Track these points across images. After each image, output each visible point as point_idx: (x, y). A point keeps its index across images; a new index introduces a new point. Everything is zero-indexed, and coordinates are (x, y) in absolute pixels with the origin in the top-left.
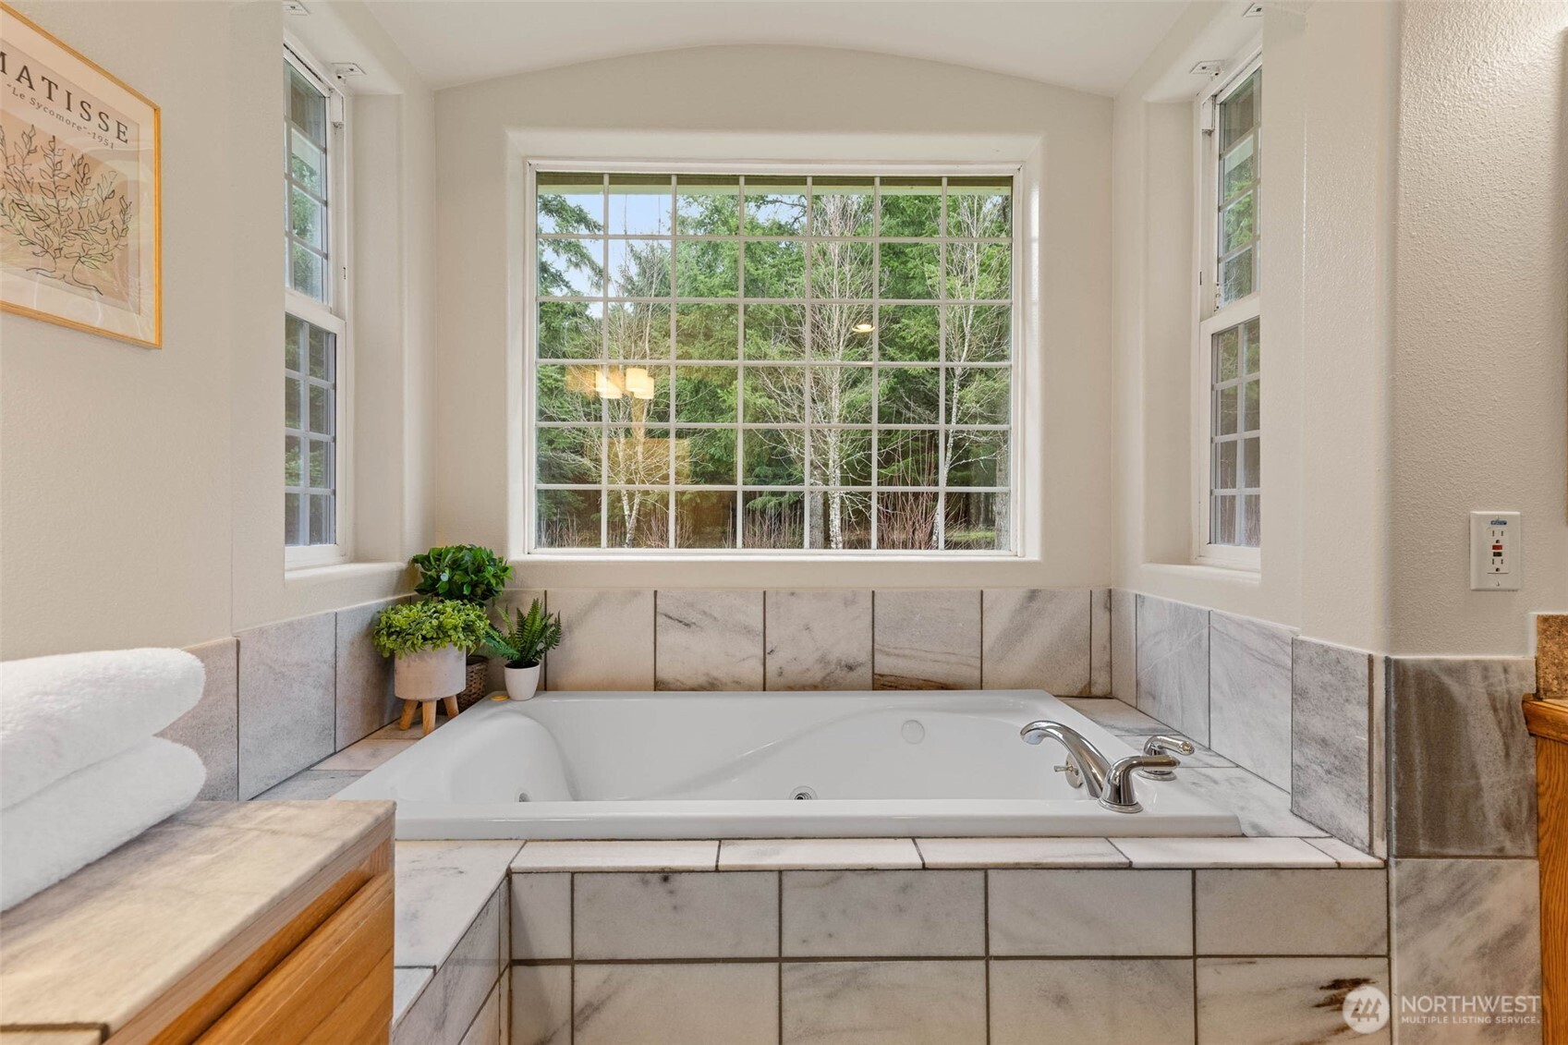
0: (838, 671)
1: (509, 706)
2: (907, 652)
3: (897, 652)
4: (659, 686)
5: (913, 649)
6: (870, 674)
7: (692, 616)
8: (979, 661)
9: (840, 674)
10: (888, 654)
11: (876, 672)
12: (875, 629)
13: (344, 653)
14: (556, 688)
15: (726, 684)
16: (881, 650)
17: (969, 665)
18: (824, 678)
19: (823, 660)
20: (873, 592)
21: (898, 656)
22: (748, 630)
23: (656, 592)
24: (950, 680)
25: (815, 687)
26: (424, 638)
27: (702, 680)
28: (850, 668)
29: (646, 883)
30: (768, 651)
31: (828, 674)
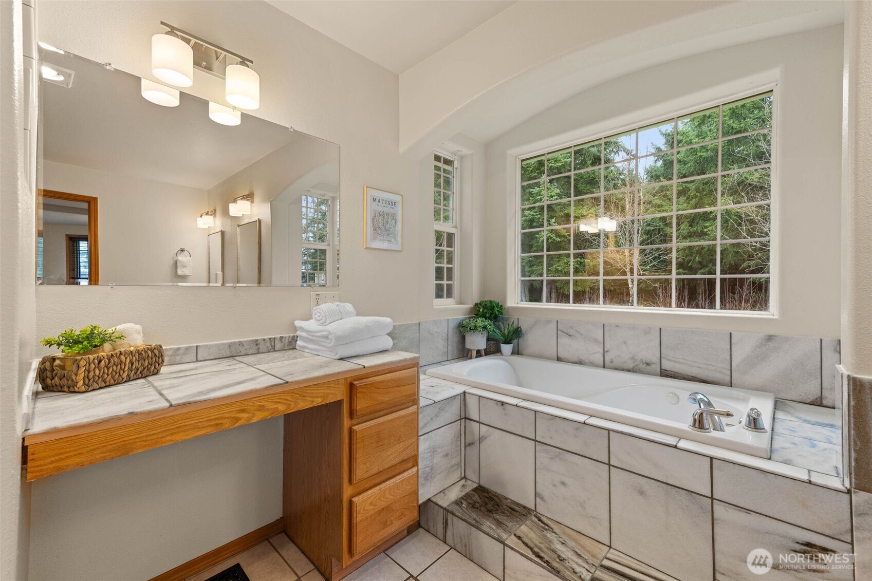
0: (641, 365)
1: (502, 357)
2: (681, 361)
3: (675, 360)
4: (559, 359)
5: (684, 359)
6: (659, 368)
7: (572, 332)
8: (730, 371)
9: (642, 367)
10: (669, 360)
11: (662, 368)
12: (662, 347)
13: (450, 331)
14: (521, 354)
15: (586, 363)
16: (665, 358)
17: (722, 373)
18: (634, 367)
19: (633, 358)
20: (660, 328)
21: (675, 362)
22: (596, 341)
23: (557, 321)
24: (709, 379)
25: (629, 371)
26: (470, 329)
27: (576, 360)
28: (648, 364)
29: (497, 404)
30: (605, 351)
31: (636, 366)
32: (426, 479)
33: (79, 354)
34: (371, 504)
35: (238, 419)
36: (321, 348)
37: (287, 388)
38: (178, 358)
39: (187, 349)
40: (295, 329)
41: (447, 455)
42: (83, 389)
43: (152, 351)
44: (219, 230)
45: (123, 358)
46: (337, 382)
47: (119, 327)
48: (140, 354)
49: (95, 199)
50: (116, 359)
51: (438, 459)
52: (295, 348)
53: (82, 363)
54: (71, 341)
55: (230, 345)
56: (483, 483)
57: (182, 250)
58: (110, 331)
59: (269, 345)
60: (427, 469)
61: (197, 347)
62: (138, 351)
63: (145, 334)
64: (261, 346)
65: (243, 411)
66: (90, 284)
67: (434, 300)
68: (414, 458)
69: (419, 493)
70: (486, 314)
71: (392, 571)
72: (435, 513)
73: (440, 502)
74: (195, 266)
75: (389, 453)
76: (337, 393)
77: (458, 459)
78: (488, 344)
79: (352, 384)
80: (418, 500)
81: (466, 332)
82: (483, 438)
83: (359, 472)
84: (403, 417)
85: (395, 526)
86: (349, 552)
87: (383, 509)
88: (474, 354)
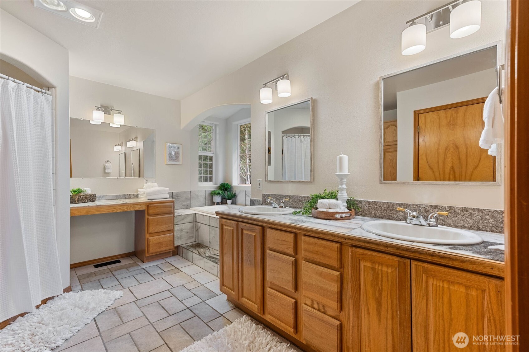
1: (227, 205)
7: (249, 195)
13: (207, 195)
14: (235, 204)
23: (245, 191)
32: (178, 239)
33: (76, 194)
34: (155, 240)
35: (114, 211)
36: (144, 197)
37: (127, 204)
38: (101, 199)
39: (103, 196)
40: (138, 191)
41: (187, 233)
42: (77, 202)
43: (93, 195)
44: (124, 152)
45: (86, 196)
46: (143, 204)
47: (85, 189)
48: (90, 196)
50: (84, 196)
51: (183, 233)
52: (138, 198)
53: (77, 196)
54: (75, 191)
55: (116, 196)
56: (199, 242)
57: (108, 161)
58: (83, 189)
59: (129, 196)
60: (178, 236)
61: (106, 196)
62: (89, 195)
63: (92, 191)
64: (126, 196)
65: (115, 209)
67: (199, 183)
68: (172, 231)
69: (175, 242)
70: (224, 188)
71: (162, 261)
72: (181, 249)
73: (182, 246)
74: (113, 168)
75: (161, 227)
76: (143, 208)
77: (192, 235)
78: (222, 200)
79: (148, 206)
80: (174, 244)
81: (214, 195)
82: (199, 227)
83: (151, 230)
84: (167, 217)
85: (164, 249)
86: (148, 253)
87: (159, 243)
88: (216, 203)
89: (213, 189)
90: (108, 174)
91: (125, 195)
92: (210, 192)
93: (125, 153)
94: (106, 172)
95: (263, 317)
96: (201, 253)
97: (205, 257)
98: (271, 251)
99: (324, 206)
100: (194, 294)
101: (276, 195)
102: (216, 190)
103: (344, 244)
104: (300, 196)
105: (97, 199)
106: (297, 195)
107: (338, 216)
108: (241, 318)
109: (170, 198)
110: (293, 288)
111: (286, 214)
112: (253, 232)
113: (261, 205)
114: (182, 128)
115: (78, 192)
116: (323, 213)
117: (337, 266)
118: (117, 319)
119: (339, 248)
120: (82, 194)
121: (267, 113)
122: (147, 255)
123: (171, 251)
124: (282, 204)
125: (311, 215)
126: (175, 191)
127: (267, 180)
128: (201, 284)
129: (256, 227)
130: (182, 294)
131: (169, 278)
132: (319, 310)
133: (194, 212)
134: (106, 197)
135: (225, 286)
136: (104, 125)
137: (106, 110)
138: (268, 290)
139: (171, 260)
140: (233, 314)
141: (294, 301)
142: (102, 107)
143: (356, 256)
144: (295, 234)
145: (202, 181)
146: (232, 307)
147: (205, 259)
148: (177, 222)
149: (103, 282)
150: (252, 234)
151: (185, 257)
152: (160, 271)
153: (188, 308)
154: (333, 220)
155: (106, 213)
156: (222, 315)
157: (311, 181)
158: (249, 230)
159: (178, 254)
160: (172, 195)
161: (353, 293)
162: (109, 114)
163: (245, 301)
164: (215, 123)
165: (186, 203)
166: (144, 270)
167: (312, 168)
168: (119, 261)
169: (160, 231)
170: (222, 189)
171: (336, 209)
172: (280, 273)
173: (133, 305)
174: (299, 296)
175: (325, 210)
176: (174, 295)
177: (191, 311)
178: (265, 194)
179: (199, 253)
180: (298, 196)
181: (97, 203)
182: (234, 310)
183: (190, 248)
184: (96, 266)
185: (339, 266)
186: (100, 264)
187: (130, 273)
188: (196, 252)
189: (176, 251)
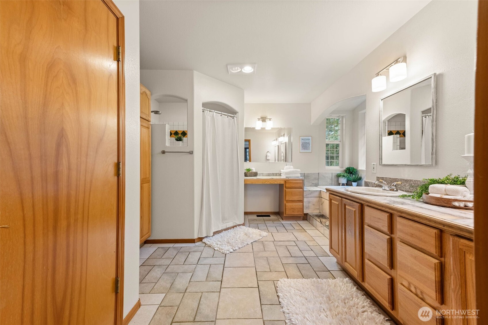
1: (352, 186)
13: (334, 177)
32: (307, 208)
34: (290, 206)
36: (284, 175)
37: (273, 179)
38: (260, 175)
39: (261, 173)
40: (281, 171)
41: (314, 205)
42: (248, 176)
43: (256, 172)
46: (282, 180)
49: (250, 140)
50: (252, 173)
51: (310, 205)
52: (281, 176)
53: (248, 173)
54: (247, 170)
55: (268, 174)
56: (324, 214)
57: (268, 152)
58: (251, 169)
60: (307, 206)
62: (254, 172)
63: (256, 170)
66: (249, 161)
67: (326, 166)
68: (302, 201)
69: (304, 210)
70: (349, 172)
71: (295, 222)
72: (308, 217)
73: (310, 214)
74: (271, 156)
75: (295, 197)
76: (283, 183)
77: (318, 207)
78: (347, 181)
79: (285, 181)
80: (303, 211)
81: (339, 177)
82: (323, 202)
83: (287, 199)
84: (298, 191)
85: (296, 213)
86: (285, 214)
87: (293, 208)
88: (341, 184)
89: (339, 172)
90: (268, 160)
91: (273, 174)
92: (336, 174)
93: (278, 146)
94: (267, 159)
95: (363, 284)
96: (322, 222)
97: (325, 225)
98: (368, 227)
99: (438, 191)
100: (311, 249)
101: (390, 178)
102: (342, 173)
103: (446, 232)
104: (419, 181)
105: (258, 175)
106: (414, 179)
107: (456, 204)
108: (344, 279)
109: (301, 176)
110: (388, 264)
111: (391, 197)
112: (353, 207)
113: (376, 187)
114: (311, 124)
115: (249, 170)
116: (433, 199)
117: (435, 253)
118: (262, 247)
119: (438, 234)
120: (251, 171)
121: (382, 100)
122: (285, 215)
123: (301, 217)
124: (393, 187)
125: (422, 200)
126: (306, 172)
127: (381, 164)
128: (318, 244)
129: (356, 203)
130: (302, 246)
131: (297, 234)
132: (417, 295)
133: (320, 190)
134: (263, 174)
135: (333, 249)
136: (263, 129)
137: (264, 119)
138: (366, 261)
139: (302, 223)
140: (338, 274)
141: (389, 277)
142: (262, 118)
143: (458, 247)
144: (390, 214)
145: (329, 165)
146: (340, 269)
147: (325, 227)
148: (306, 195)
149: (259, 225)
150: (353, 209)
151: (311, 223)
152: (292, 228)
153: (305, 257)
154: (449, 207)
155: (261, 184)
156: (329, 271)
157: (432, 165)
158: (349, 205)
159: (306, 220)
160: (304, 175)
161: (456, 287)
162: (265, 122)
163: (347, 265)
164: (342, 115)
165: (315, 182)
166: (283, 225)
167: (434, 150)
168: (269, 216)
169: (294, 200)
170: (347, 172)
171: (455, 196)
172: (375, 247)
173: (272, 243)
174: (396, 275)
175: (438, 196)
176: (297, 246)
177: (306, 259)
178: (379, 177)
179: (321, 222)
180: (417, 180)
181: (258, 177)
182: (340, 271)
183: (315, 216)
184: (258, 216)
185: (437, 253)
186: (260, 215)
187: (274, 224)
188: (319, 220)
189: (305, 217)
